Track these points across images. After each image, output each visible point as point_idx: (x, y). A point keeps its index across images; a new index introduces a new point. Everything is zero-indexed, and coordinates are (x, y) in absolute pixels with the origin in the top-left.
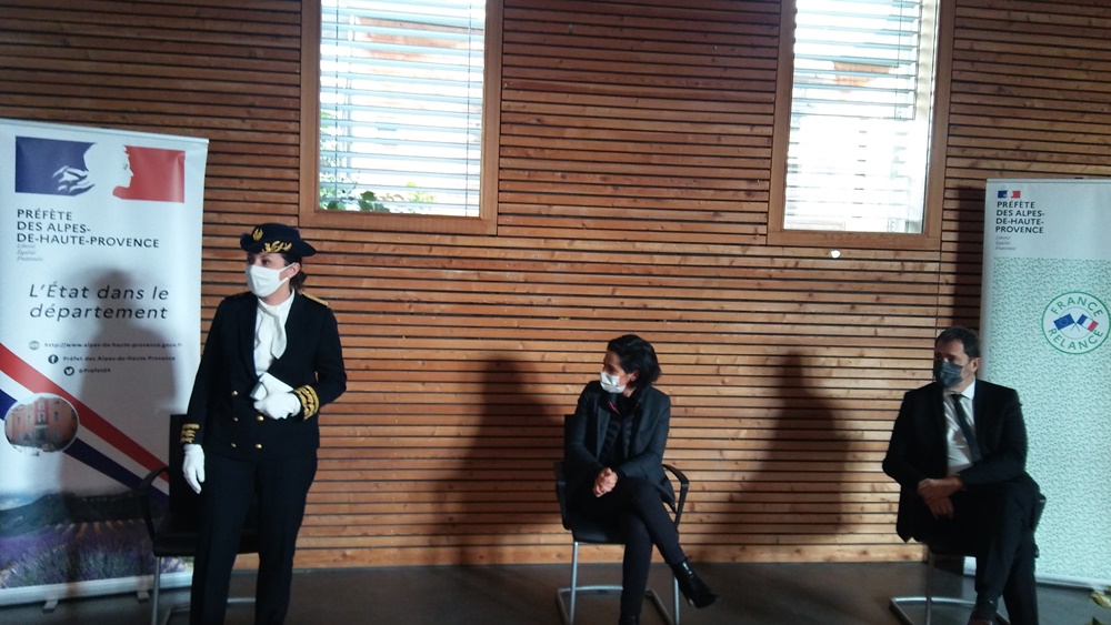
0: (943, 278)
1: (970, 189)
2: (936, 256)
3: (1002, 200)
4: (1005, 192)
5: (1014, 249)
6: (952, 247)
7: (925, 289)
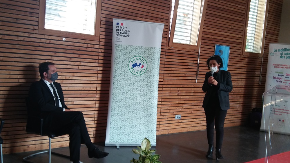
0: (100, 51)
1: (109, 22)
2: (98, 43)
3: (118, 26)
4: (119, 23)
5: (121, 42)
6: (103, 40)
7: (95, 54)
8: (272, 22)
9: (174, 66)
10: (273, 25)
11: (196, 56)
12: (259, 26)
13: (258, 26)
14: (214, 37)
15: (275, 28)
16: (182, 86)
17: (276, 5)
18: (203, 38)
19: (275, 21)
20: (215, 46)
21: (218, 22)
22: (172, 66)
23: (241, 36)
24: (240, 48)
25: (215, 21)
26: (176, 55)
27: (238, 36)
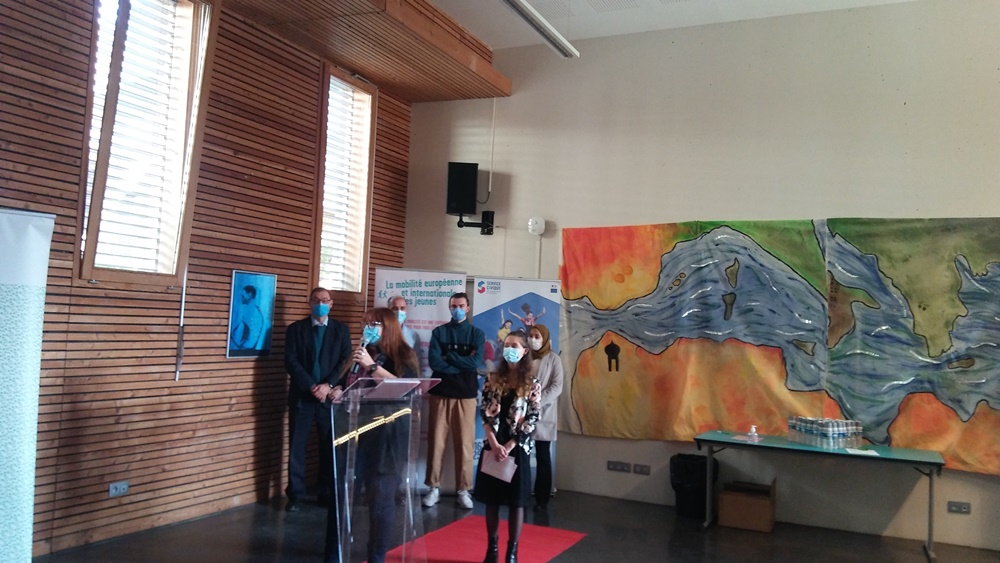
8: (384, 214)
9: (102, 337)
10: (386, 220)
11: (176, 305)
12: (354, 224)
13: (351, 223)
14: (228, 251)
15: (394, 228)
16: (129, 394)
17: (390, 174)
18: (194, 254)
19: (391, 211)
20: (231, 276)
21: (238, 211)
22: (94, 337)
23: (306, 250)
24: (303, 280)
25: (229, 209)
26: (107, 302)
27: (296, 248)
